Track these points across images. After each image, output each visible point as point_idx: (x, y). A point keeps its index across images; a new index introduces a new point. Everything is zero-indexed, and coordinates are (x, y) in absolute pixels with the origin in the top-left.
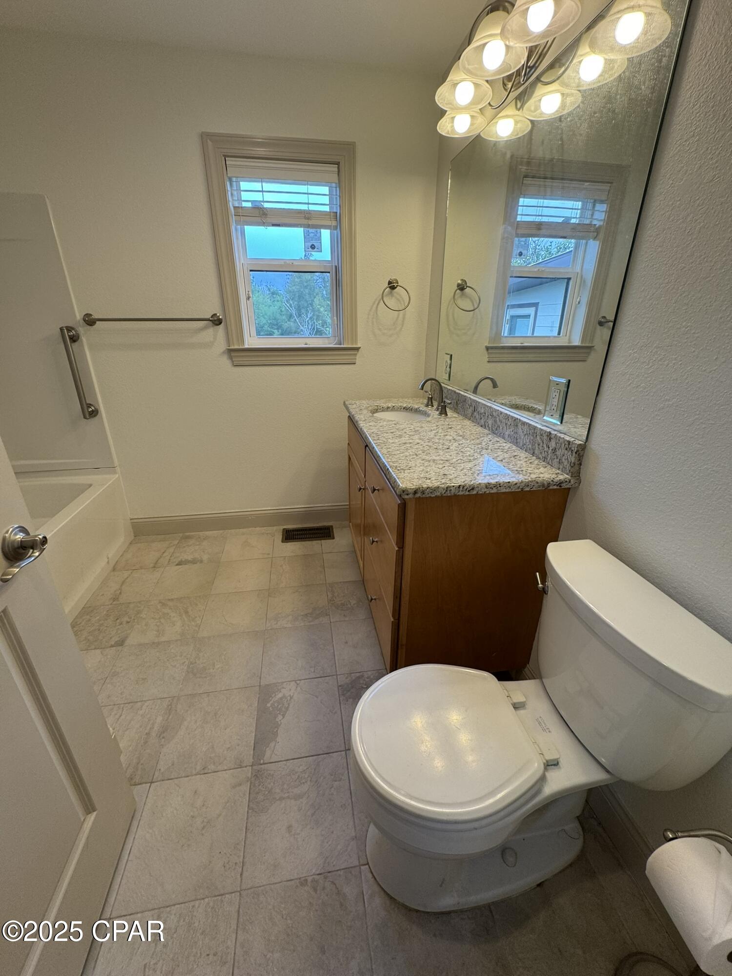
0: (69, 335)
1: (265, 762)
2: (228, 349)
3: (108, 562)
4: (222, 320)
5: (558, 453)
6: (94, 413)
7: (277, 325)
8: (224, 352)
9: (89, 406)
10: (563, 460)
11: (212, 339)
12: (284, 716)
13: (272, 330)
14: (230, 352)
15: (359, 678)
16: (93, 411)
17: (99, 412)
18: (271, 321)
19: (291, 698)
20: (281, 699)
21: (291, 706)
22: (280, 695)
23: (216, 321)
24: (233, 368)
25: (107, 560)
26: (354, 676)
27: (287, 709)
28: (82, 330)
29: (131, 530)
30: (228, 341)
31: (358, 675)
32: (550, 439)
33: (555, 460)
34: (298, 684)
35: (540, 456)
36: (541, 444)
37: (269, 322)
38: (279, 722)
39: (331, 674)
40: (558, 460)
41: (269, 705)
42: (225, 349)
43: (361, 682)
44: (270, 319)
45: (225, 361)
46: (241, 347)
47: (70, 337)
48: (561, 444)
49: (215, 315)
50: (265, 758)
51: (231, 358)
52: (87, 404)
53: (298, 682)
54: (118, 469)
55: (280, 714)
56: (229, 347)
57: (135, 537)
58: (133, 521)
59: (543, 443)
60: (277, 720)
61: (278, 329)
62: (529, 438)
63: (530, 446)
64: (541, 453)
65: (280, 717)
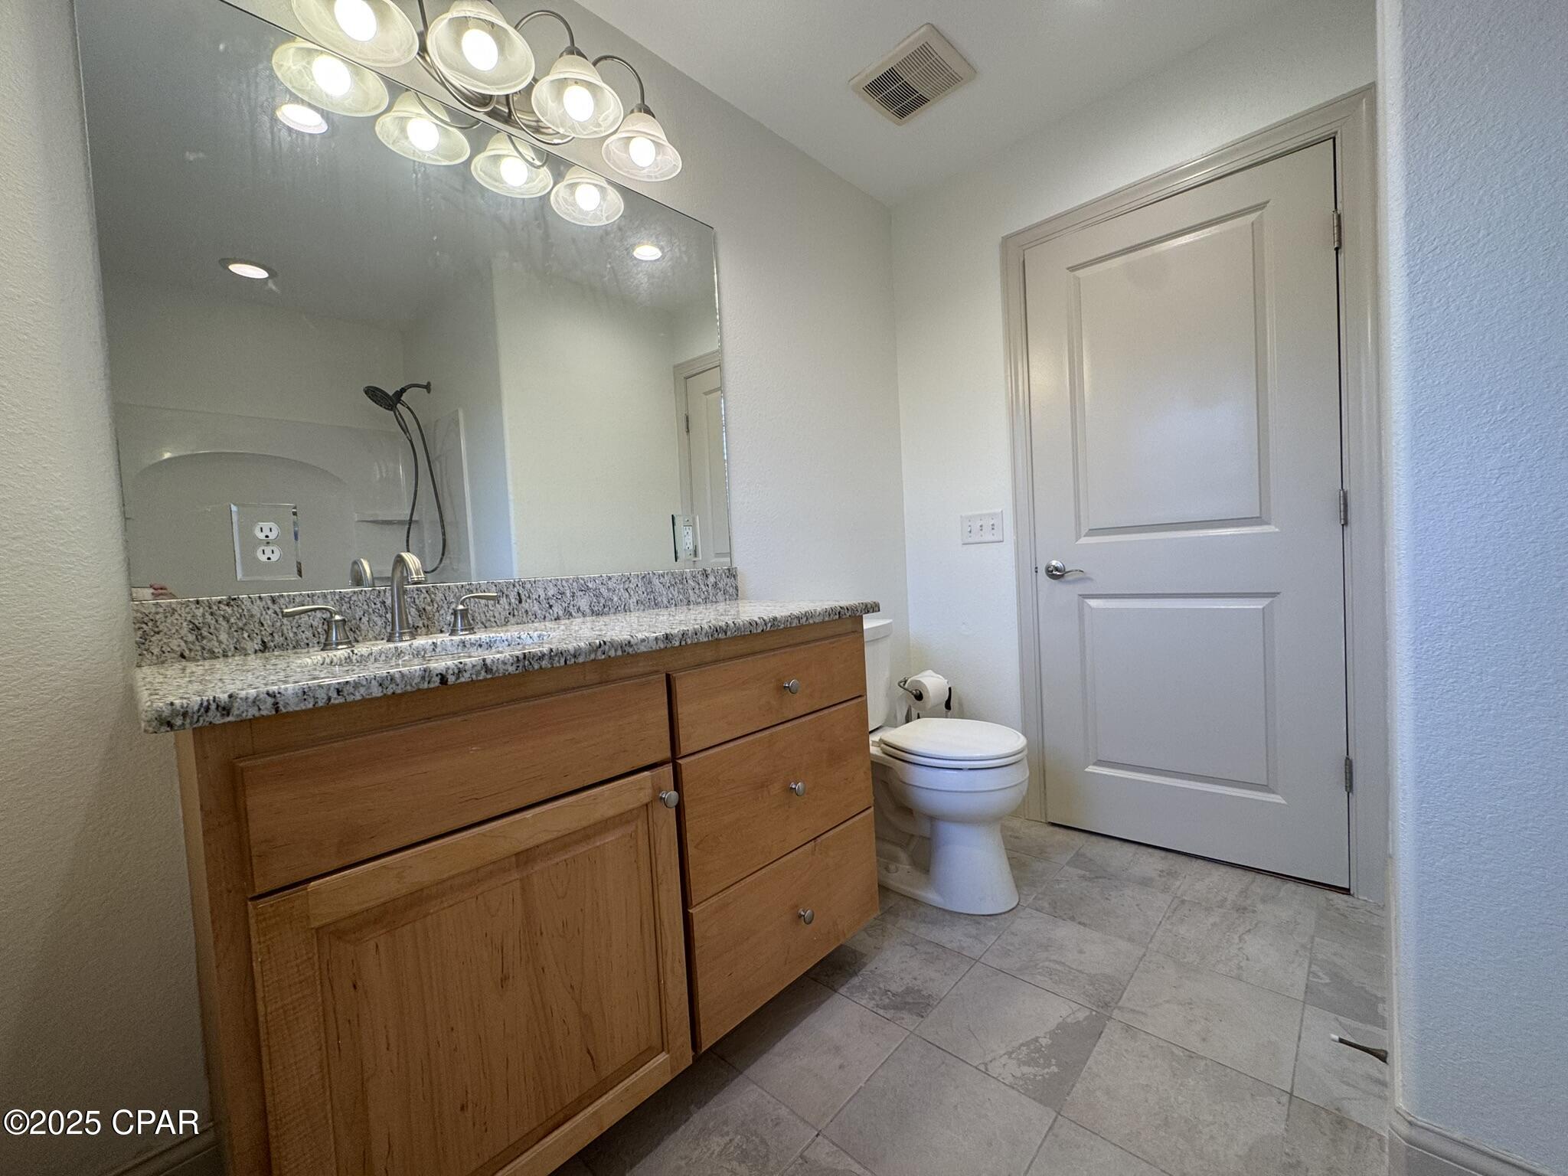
1: (1089, 1010)
5: (720, 585)
10: (728, 589)
12: (1036, 1040)
15: (885, 1008)
19: (1009, 1054)
20: (1025, 1063)
21: (1016, 1044)
22: (1026, 1069)
26: (889, 1014)
27: (1026, 1044)
31: (881, 1012)
32: (707, 576)
33: (719, 593)
34: (986, 1064)
35: (700, 600)
36: (697, 587)
38: (1048, 1036)
39: (919, 1040)
40: (722, 592)
41: (1054, 1069)
43: (887, 1000)
48: (721, 575)
50: (1088, 1013)
53: (982, 1068)
55: (1041, 1045)
59: (699, 584)
60: (1050, 1042)
62: (676, 589)
63: (681, 597)
64: (699, 596)
65: (1044, 1041)
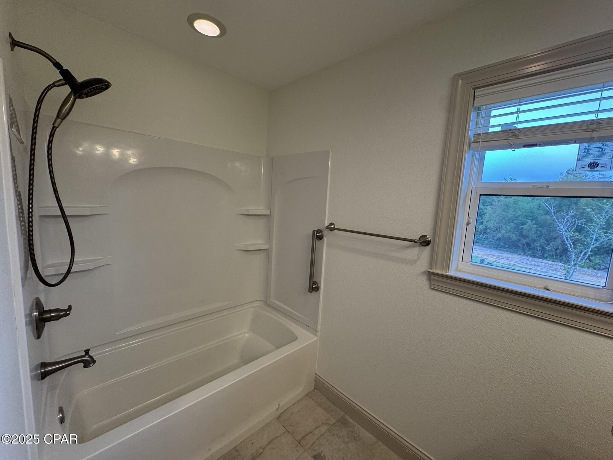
0: (316, 235)
2: (429, 272)
3: (277, 409)
4: (431, 241)
6: (317, 289)
7: (532, 216)
8: (424, 273)
9: (315, 283)
11: (415, 258)
13: (526, 220)
14: (431, 275)
16: (316, 287)
17: (319, 290)
18: (527, 214)
23: (424, 242)
24: (430, 290)
25: (277, 407)
28: (326, 233)
29: (314, 383)
30: (431, 263)
37: (524, 214)
42: (426, 270)
44: (526, 212)
45: (424, 282)
46: (444, 273)
47: (318, 236)
49: (425, 236)
51: (430, 280)
52: (313, 282)
54: (319, 333)
56: (431, 269)
57: (314, 388)
58: (317, 376)
61: (533, 220)
